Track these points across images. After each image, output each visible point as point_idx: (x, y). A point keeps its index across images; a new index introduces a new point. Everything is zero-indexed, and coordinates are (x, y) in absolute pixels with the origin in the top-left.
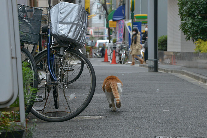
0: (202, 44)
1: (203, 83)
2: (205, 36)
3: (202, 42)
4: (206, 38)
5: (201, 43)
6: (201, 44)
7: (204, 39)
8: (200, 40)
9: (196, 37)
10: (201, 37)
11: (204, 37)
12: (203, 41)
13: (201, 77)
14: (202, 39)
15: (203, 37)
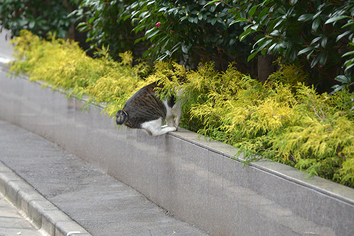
0: (35, 52)
1: (31, 222)
2: (44, 22)
3: (33, 43)
4: (45, 28)
5: (29, 43)
6: (30, 50)
7: (40, 32)
8: (29, 36)
9: (15, 24)
10: (32, 25)
11: (40, 24)
12: (37, 38)
13: (27, 196)
14: (35, 31)
15: (36, 25)
